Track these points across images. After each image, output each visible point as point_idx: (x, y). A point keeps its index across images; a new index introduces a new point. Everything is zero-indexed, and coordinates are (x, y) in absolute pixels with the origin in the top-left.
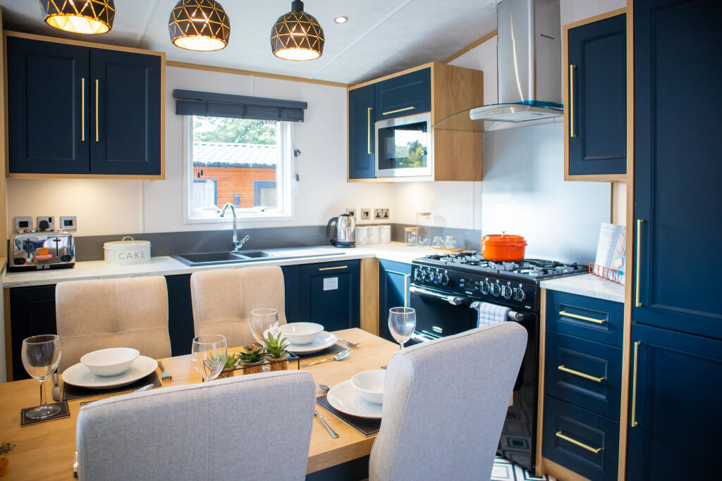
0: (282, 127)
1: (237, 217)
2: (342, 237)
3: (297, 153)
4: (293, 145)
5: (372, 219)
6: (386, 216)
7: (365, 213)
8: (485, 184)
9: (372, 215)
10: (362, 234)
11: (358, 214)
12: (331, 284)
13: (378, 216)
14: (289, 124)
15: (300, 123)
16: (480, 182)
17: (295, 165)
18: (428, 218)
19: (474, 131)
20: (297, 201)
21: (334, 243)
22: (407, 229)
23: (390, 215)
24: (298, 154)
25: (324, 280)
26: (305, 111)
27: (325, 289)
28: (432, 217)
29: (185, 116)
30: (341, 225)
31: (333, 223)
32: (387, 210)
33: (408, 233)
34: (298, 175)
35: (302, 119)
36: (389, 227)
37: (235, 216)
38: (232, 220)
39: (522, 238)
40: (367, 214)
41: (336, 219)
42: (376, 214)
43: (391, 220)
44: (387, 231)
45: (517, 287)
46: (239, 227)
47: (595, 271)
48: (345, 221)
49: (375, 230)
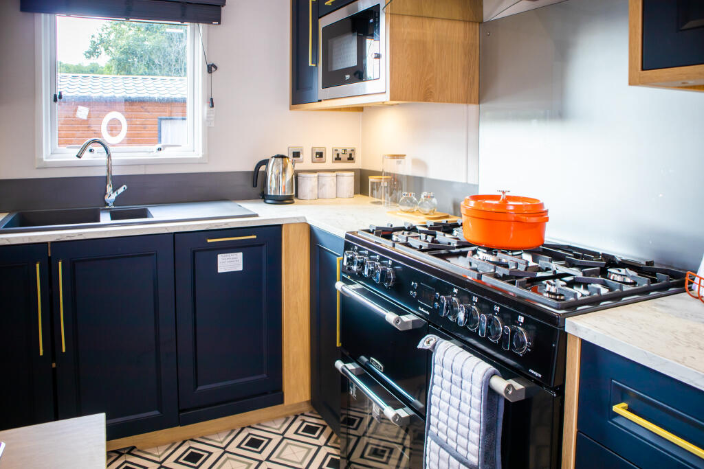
0: (193, 31)
1: (115, 157)
3: (211, 68)
4: (206, 57)
5: (329, 162)
6: (351, 159)
7: (317, 153)
8: (484, 108)
9: (329, 156)
10: (309, 184)
11: (307, 156)
12: (231, 263)
13: (338, 159)
15: (215, 26)
16: (477, 106)
17: (209, 86)
18: (399, 163)
19: (464, 21)
20: (211, 136)
22: (372, 179)
23: (357, 157)
24: (213, 69)
25: (219, 256)
26: (222, 8)
27: (220, 271)
28: (407, 161)
29: (37, 15)
30: (272, 170)
31: (262, 168)
32: (353, 150)
33: (373, 183)
34: (212, 99)
35: (219, 21)
36: (353, 173)
37: (109, 156)
38: (105, 164)
39: (541, 205)
40: (320, 155)
41: (265, 162)
42: (336, 156)
43: (357, 165)
44: (348, 181)
45: (514, 321)
46: (116, 172)
48: (278, 165)
49: (329, 179)
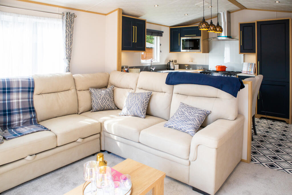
2: (172, 67)
3: (160, 45)
4: (160, 43)
6: (176, 62)
8: (210, 54)
14: (159, 37)
15: (161, 37)
16: (208, 54)
17: (160, 48)
21: (170, 69)
26: (163, 33)
30: (171, 64)
34: (161, 51)
43: (180, 63)
47: (243, 72)
